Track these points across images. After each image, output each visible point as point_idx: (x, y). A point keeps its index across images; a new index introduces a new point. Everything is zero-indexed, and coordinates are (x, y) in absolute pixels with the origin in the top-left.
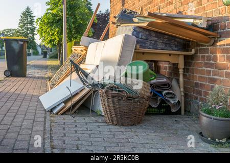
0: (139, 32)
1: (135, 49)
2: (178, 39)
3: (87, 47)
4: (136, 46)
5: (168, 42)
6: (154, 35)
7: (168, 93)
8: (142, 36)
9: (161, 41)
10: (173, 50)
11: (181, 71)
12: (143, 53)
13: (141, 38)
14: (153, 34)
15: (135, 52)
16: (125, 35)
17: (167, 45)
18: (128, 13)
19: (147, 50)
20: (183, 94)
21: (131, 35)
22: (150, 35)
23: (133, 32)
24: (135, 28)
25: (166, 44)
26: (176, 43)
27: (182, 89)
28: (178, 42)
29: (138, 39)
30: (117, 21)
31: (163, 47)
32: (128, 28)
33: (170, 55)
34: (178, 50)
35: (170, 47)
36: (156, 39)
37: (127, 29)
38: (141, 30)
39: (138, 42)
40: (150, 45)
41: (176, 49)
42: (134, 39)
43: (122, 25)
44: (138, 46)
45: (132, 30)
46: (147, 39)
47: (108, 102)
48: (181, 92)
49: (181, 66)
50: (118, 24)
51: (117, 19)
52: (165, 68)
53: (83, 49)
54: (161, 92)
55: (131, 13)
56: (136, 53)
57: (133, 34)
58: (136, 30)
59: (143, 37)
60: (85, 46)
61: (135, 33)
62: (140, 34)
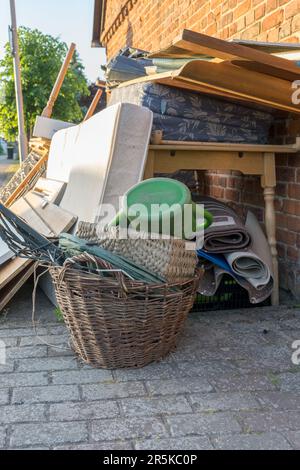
0: (161, 98)
1: (151, 143)
2: (259, 114)
3: (48, 141)
4: (152, 135)
5: (234, 122)
6: (199, 105)
7: (242, 260)
8: (167, 107)
9: (217, 120)
10: (246, 141)
11: (269, 195)
12: (173, 153)
13: (165, 114)
14: (196, 102)
15: (150, 150)
16: (123, 105)
17: (233, 129)
18: (133, 57)
19: (181, 144)
20: (274, 251)
21: (139, 104)
22: (188, 104)
23: (145, 98)
24: (149, 88)
25: (230, 127)
26: (254, 123)
27: (272, 241)
28: (259, 122)
29: (157, 115)
30: (109, 75)
31: (223, 134)
32: (132, 89)
33: (241, 154)
34: (258, 142)
35: (241, 133)
36: (205, 114)
37: (130, 93)
38: (166, 92)
39: (157, 123)
40: (189, 130)
41: (255, 138)
42: (148, 115)
43: (121, 85)
44: (159, 134)
45: (142, 94)
46: (181, 116)
47: (75, 305)
48: (269, 246)
49: (269, 181)
50: (112, 85)
51: (108, 70)
52: (222, 182)
53: (42, 145)
54: (222, 257)
55: (140, 56)
56: (155, 152)
57: (145, 104)
58: (151, 91)
59: (171, 110)
60: (44, 139)
61: (149, 100)
62: (164, 103)
